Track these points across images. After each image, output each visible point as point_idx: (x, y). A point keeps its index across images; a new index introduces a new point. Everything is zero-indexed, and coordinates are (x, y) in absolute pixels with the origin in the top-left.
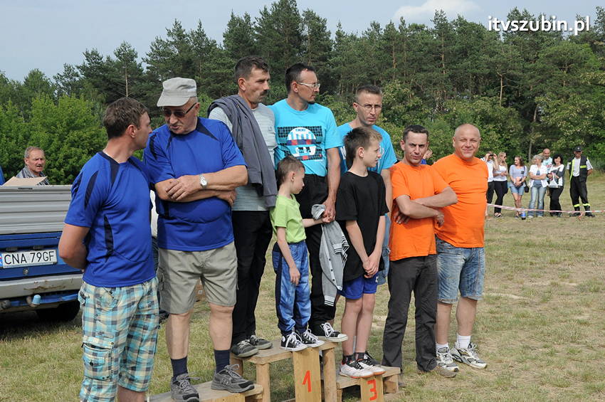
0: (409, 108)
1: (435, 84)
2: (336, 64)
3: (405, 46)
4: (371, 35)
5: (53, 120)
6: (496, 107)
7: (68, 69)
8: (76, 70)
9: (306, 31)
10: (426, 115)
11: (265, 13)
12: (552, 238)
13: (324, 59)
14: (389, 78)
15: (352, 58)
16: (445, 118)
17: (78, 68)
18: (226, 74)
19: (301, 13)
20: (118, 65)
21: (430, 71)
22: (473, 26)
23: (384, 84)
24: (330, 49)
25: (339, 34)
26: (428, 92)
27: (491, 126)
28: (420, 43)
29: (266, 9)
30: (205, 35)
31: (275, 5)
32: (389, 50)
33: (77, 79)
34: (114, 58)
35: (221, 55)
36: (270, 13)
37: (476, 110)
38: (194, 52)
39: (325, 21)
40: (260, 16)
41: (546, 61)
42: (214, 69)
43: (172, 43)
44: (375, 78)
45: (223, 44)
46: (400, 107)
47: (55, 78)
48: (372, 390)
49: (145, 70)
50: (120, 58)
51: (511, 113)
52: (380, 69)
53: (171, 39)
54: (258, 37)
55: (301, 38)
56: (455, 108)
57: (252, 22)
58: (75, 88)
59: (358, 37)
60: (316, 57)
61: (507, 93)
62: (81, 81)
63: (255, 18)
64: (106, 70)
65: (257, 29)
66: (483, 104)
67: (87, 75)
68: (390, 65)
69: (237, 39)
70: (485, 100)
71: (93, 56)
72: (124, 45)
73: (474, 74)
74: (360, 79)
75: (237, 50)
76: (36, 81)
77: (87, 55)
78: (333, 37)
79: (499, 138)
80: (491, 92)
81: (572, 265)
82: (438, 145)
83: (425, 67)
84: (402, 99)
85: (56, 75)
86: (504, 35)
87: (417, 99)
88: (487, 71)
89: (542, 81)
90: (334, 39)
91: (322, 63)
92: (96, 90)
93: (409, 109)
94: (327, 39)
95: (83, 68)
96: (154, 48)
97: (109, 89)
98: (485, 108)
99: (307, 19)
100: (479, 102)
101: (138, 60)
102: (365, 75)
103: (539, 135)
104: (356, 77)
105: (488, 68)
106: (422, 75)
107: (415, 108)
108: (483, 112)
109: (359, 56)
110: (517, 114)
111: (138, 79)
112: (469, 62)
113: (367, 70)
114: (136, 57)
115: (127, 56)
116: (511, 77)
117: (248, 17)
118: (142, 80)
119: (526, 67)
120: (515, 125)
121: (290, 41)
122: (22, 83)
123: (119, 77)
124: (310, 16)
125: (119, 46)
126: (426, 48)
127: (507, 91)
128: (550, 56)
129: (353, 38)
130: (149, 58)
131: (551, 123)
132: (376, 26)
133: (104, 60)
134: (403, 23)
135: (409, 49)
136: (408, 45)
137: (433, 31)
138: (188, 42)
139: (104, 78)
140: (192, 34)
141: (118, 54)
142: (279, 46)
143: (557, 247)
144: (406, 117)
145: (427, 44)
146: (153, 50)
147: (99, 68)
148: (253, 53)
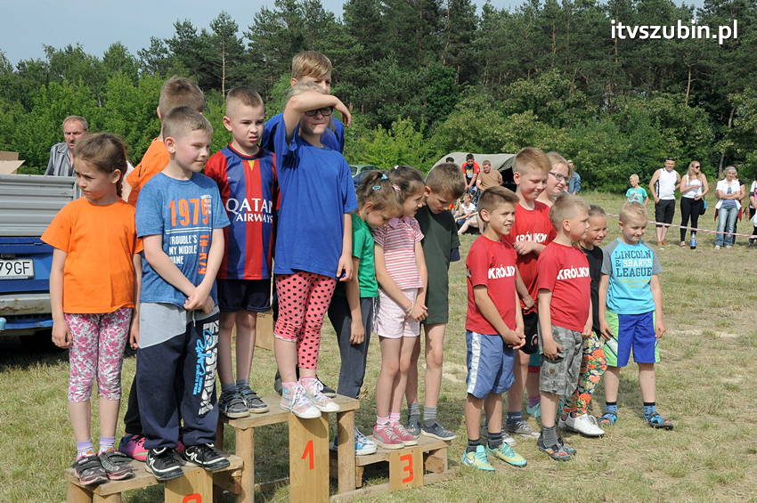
0: (569, 104)
1: (604, 75)
2: (481, 47)
3: (568, 27)
4: (528, 11)
5: (130, 105)
6: (680, 106)
7: (156, 43)
8: (166, 46)
9: (445, 4)
10: (591, 114)
12: (722, 274)
13: (466, 40)
14: (546, 66)
15: (501, 40)
16: (614, 119)
17: (167, 42)
18: (344, 54)
20: (215, 41)
21: (598, 59)
23: (539, 75)
24: (475, 28)
25: (487, 9)
26: (595, 84)
27: (672, 131)
28: (588, 23)
30: (320, 6)
32: (547, 30)
33: (166, 56)
34: (211, 32)
35: (339, 32)
37: (655, 110)
38: (306, 27)
41: (751, 49)
42: (329, 49)
43: (280, 15)
44: (528, 66)
45: (342, 19)
46: (558, 104)
47: (139, 53)
48: (406, 469)
49: (247, 48)
50: (218, 32)
51: (699, 115)
52: (535, 55)
53: (279, 10)
54: (385, 10)
55: (439, 13)
56: (627, 107)
58: (162, 67)
59: (510, 13)
60: (457, 37)
61: (696, 89)
62: (170, 58)
64: (199, 46)
66: (663, 103)
67: (177, 52)
68: (549, 50)
69: (359, 12)
70: (666, 97)
71: (184, 28)
72: (222, 16)
73: (655, 65)
74: (509, 67)
75: (358, 26)
76: (117, 57)
77: (178, 27)
78: (479, 12)
79: (681, 146)
80: (676, 87)
81: (739, 309)
82: (600, 152)
83: (592, 54)
84: (561, 93)
85: (140, 50)
86: (698, 14)
87: (580, 93)
88: (671, 61)
89: (743, 75)
90: (480, 15)
91: (462, 44)
92: (188, 70)
93: (569, 106)
94: (472, 15)
95: (173, 43)
96: (259, 21)
97: (203, 70)
98: (666, 107)
100: (658, 100)
101: (238, 35)
102: (515, 62)
103: (729, 143)
104: (504, 63)
105: (674, 56)
106: (588, 63)
107: (577, 104)
108: (663, 113)
109: (510, 37)
110: (706, 116)
111: (237, 58)
112: (650, 49)
113: (520, 55)
114: (237, 31)
115: (225, 30)
116: (703, 69)
118: (242, 60)
119: (723, 56)
120: (704, 130)
121: (425, 17)
122: (101, 59)
123: (214, 56)
125: (216, 17)
126: (595, 30)
127: (697, 87)
129: (504, 14)
130: (252, 33)
131: (746, 128)
133: (199, 33)
135: (574, 30)
136: (572, 24)
137: (606, 8)
138: (300, 13)
139: (197, 56)
140: (306, 4)
141: (215, 27)
142: (411, 22)
143: (725, 286)
144: (565, 115)
145: (596, 24)
146: (257, 22)
147: (192, 43)
148: (378, 30)
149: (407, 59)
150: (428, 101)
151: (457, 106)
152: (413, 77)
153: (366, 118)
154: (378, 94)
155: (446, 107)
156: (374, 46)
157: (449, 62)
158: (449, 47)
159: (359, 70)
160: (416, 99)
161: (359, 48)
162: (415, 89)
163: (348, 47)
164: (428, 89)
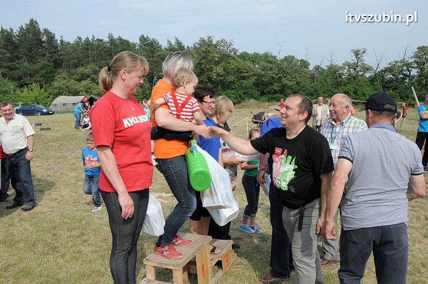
2: (61, 55)
3: (95, 48)
4: (78, 42)
9: (45, 39)
11: (22, 28)
13: (55, 52)
14: (88, 63)
15: (69, 53)
19: (41, 30)
22: (125, 41)
23: (86, 66)
24: (58, 48)
25: (62, 41)
28: (102, 47)
29: (22, 26)
31: (27, 24)
32: (87, 49)
36: (25, 28)
39: (54, 34)
40: (19, 29)
44: (81, 62)
52: (83, 58)
54: (18, 40)
55: (42, 42)
57: (14, 32)
59: (71, 43)
60: (51, 51)
63: (16, 31)
65: (17, 36)
68: (89, 57)
69: (6, 40)
75: (7, 46)
78: (59, 42)
89: (156, 66)
91: (54, 54)
94: (56, 43)
99: (45, 32)
102: (76, 61)
104: (72, 62)
109: (73, 52)
113: (77, 58)
117: (12, 30)
121: (36, 43)
124: (46, 32)
126: (105, 50)
128: (159, 56)
129: (69, 43)
132: (80, 39)
134: (94, 38)
135: (97, 49)
137: (108, 42)
142: (30, 45)
145: (105, 48)
148: (16, 47)
149: (31, 59)
150: (43, 76)
151: (55, 78)
152: (36, 67)
153: (16, 83)
154: (20, 73)
155: (51, 78)
156: (15, 54)
157: (49, 61)
158: (48, 55)
159: (10, 64)
160: (37, 75)
161: (8, 55)
162: (37, 72)
163: (3, 55)
164: (42, 71)
